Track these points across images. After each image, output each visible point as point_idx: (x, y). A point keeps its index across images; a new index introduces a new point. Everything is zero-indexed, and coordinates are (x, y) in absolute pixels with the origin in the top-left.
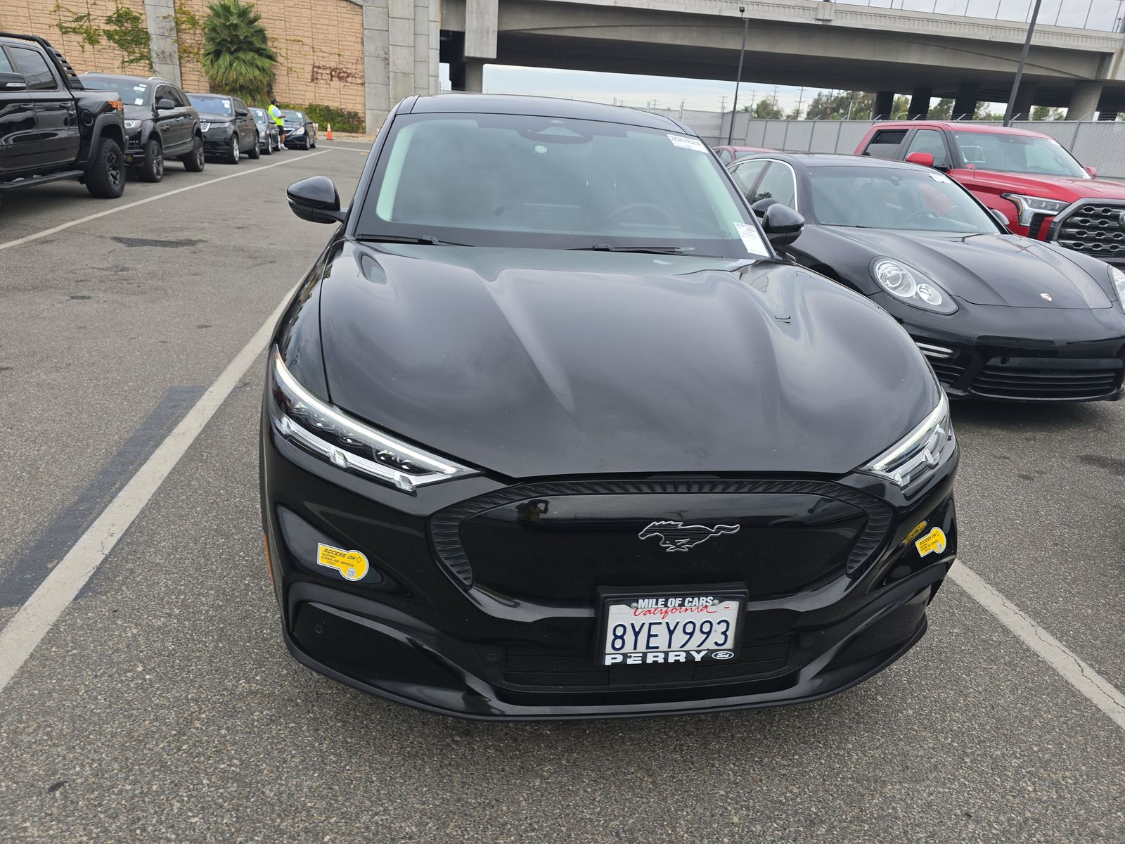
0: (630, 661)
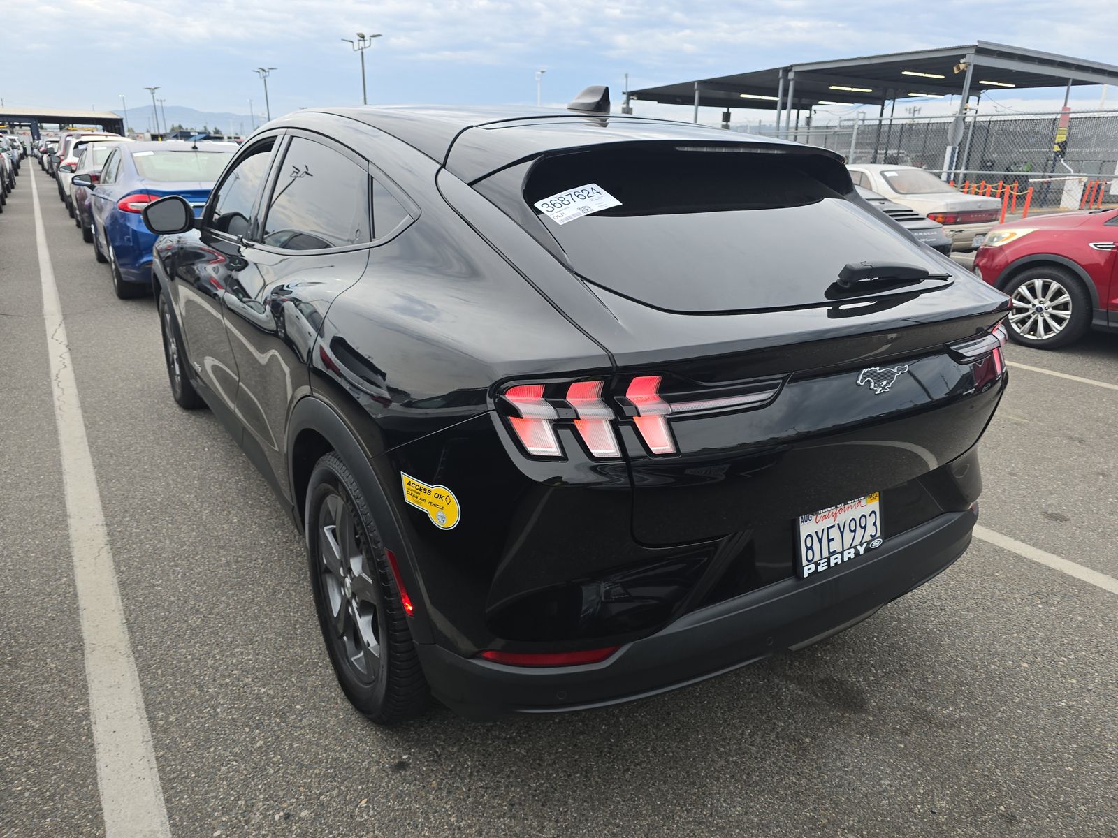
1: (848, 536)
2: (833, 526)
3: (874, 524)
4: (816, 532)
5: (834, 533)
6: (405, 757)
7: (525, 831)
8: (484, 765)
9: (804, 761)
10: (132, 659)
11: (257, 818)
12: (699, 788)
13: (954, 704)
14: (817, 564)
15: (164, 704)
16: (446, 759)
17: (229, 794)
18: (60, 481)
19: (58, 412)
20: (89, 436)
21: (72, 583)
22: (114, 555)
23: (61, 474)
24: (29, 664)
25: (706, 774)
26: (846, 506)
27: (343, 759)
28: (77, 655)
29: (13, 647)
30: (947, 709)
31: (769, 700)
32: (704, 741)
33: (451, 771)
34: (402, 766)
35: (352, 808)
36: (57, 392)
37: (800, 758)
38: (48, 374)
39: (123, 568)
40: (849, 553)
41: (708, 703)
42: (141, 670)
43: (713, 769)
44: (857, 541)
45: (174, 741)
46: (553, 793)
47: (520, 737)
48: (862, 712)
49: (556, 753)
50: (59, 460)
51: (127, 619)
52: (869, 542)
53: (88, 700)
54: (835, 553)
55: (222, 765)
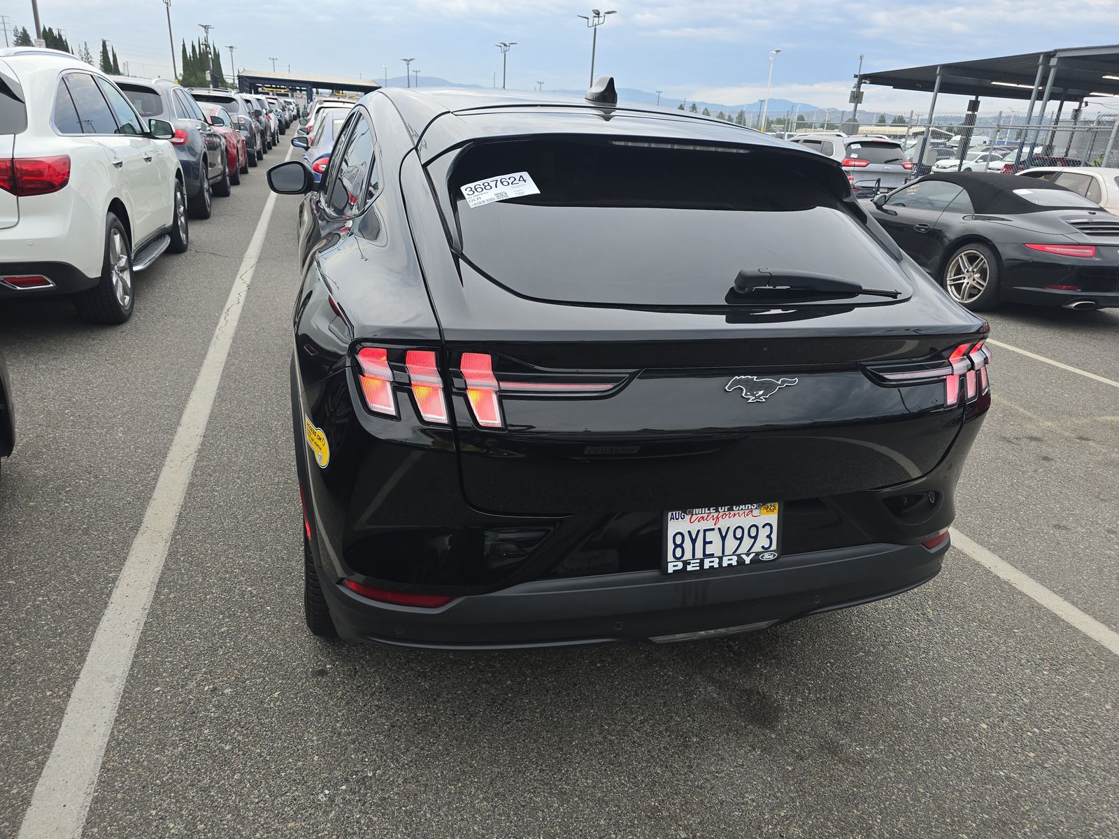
1: (731, 543)
2: (713, 529)
3: (769, 537)
4: (689, 532)
5: (713, 537)
6: (328, 666)
7: (392, 750)
8: (388, 689)
9: (680, 757)
10: (168, 544)
11: (192, 685)
12: (564, 754)
13: (875, 744)
14: (686, 563)
15: (172, 584)
16: (360, 676)
17: (181, 662)
18: (188, 395)
19: (214, 339)
20: (227, 362)
21: (156, 479)
22: (198, 461)
23: (191, 390)
24: (96, 533)
25: (577, 745)
26: (732, 513)
27: (280, 656)
28: (132, 534)
29: (92, 518)
30: (863, 746)
31: (679, 695)
32: (593, 716)
33: (359, 687)
34: (322, 673)
35: (265, 695)
36: (222, 322)
37: (677, 753)
38: (222, 308)
39: (198, 473)
40: (729, 560)
41: (619, 684)
42: (170, 554)
43: (587, 742)
44: (742, 550)
45: (164, 613)
46: (433, 725)
47: (432, 673)
48: (767, 728)
49: (455, 693)
50: (196, 379)
51: (181, 513)
52: (757, 554)
53: (121, 569)
54: (712, 555)
55: (188, 639)
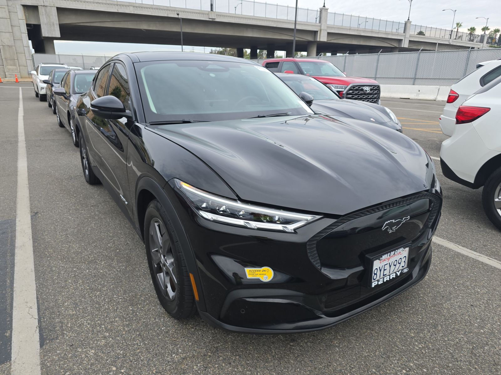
0: (380, 283)
